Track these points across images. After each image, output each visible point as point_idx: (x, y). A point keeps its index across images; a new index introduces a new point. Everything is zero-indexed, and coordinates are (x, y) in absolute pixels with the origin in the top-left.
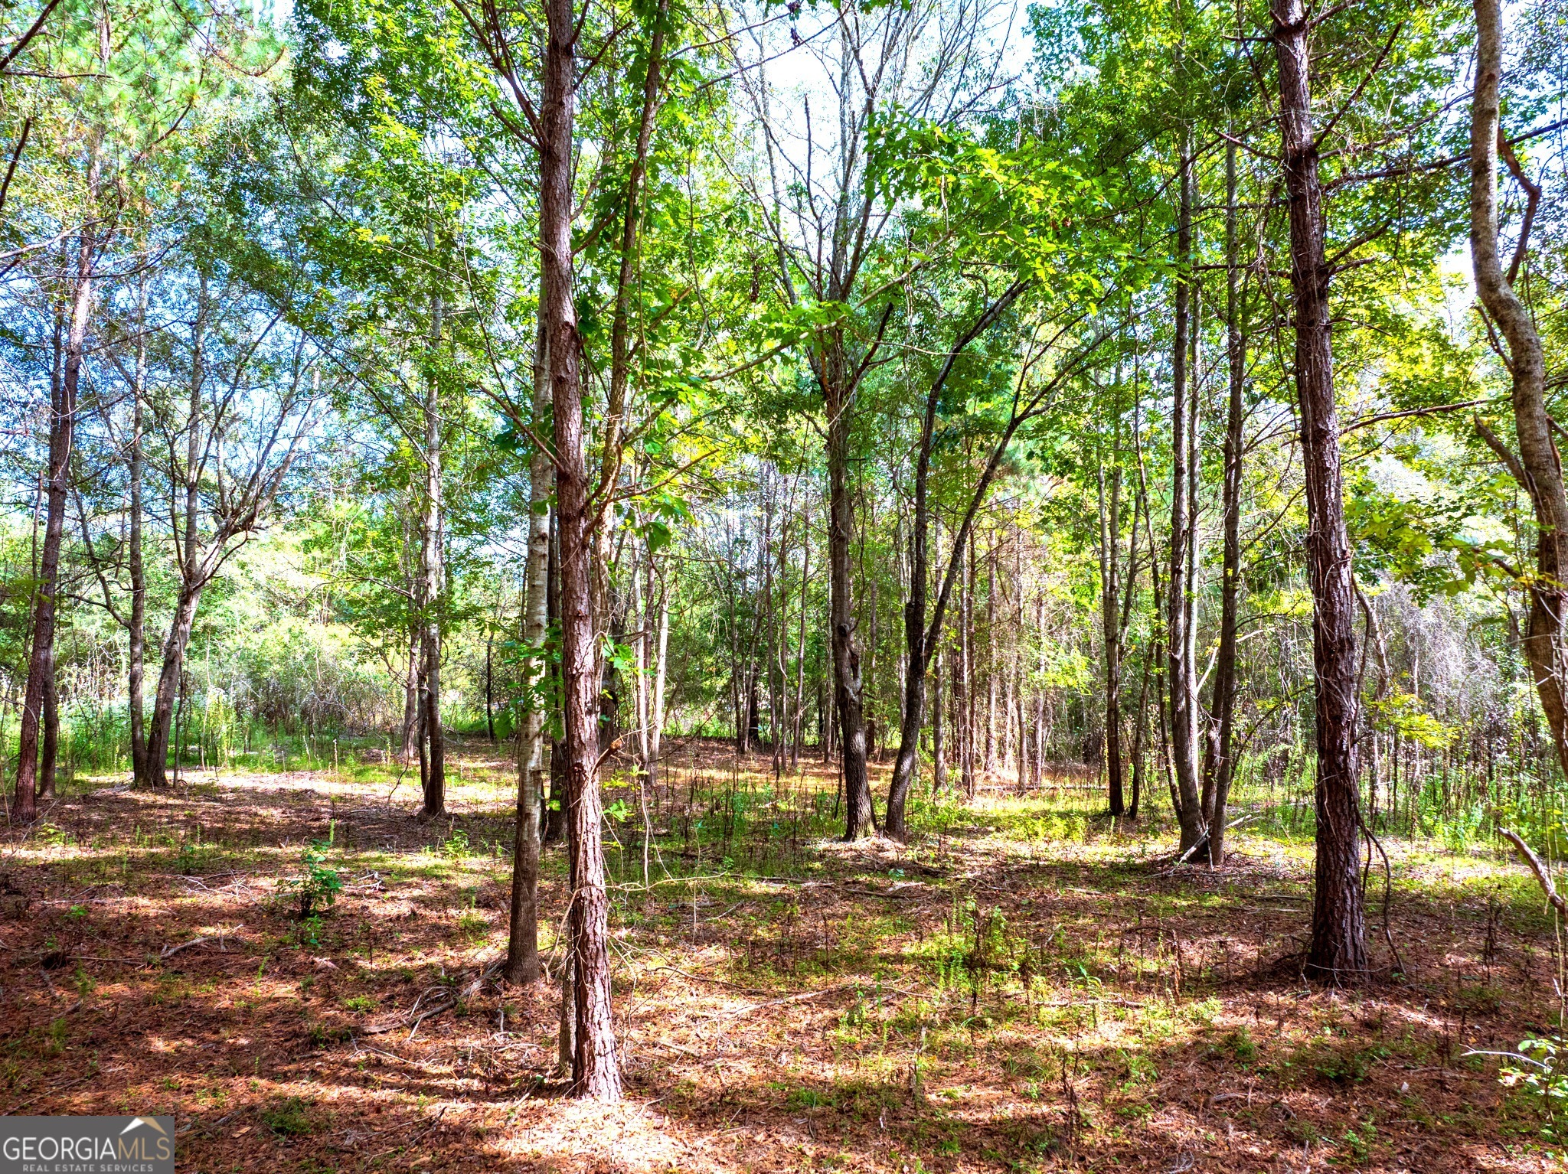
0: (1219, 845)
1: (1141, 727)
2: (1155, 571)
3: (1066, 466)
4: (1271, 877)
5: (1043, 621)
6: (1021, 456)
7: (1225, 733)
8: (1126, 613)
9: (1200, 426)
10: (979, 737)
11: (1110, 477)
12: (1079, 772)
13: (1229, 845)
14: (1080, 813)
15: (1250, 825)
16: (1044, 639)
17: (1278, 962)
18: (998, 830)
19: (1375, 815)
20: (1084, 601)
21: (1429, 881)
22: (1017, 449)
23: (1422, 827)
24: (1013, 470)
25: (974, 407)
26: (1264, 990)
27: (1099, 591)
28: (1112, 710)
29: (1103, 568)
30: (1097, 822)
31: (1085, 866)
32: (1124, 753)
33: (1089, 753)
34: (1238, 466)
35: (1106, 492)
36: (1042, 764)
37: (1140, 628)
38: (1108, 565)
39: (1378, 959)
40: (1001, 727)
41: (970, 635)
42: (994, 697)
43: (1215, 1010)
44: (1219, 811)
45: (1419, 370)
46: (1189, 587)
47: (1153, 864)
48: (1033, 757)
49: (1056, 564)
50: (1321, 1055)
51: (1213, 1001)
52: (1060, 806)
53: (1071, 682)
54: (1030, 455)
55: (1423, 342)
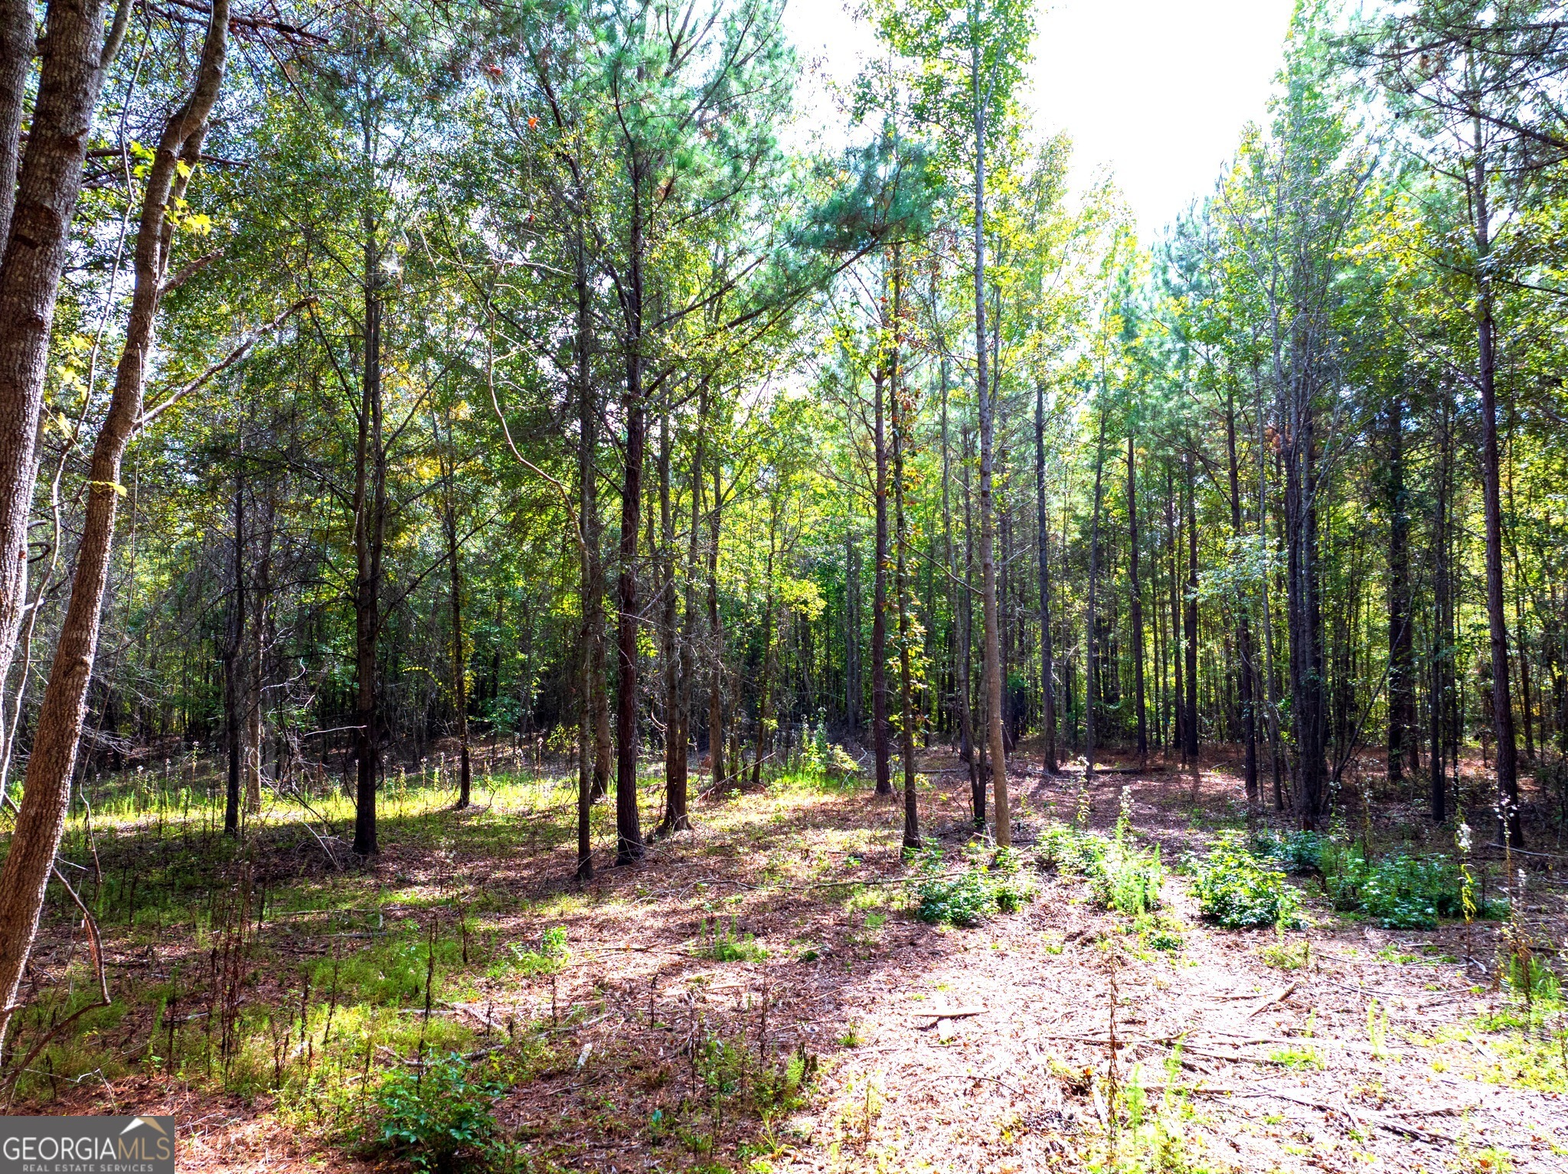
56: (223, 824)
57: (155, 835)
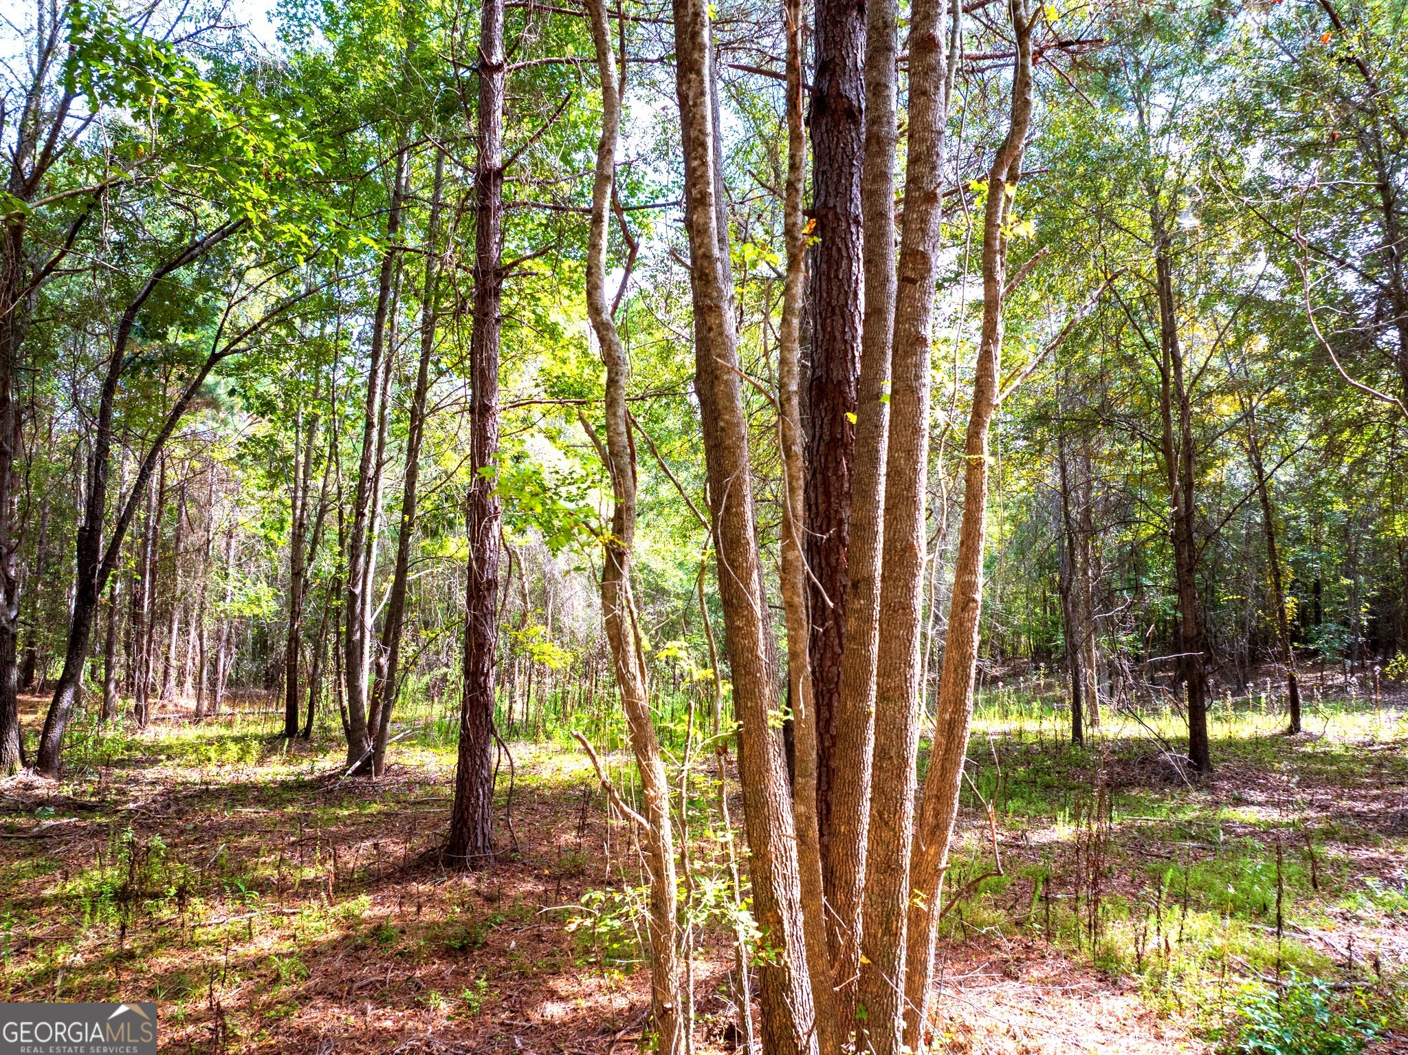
0: (381, 759)
1: (319, 653)
2: (341, 513)
3: (266, 407)
4: (423, 783)
5: (232, 553)
6: (222, 392)
7: (393, 660)
8: (313, 549)
9: (393, 388)
10: (156, 665)
11: (308, 423)
12: (258, 697)
13: (390, 756)
14: (256, 737)
15: (410, 738)
16: (231, 571)
17: (422, 855)
18: (169, 758)
19: (511, 725)
20: (273, 535)
21: (546, 775)
22: (217, 384)
23: (545, 732)
24: (214, 404)
25: (176, 336)
26: (409, 881)
27: (288, 528)
28: (293, 640)
29: (294, 507)
30: (271, 744)
31: (255, 786)
32: (302, 679)
33: (270, 681)
34: (420, 428)
35: (302, 436)
36: (221, 691)
37: (327, 562)
38: (299, 503)
39: (501, 843)
40: (182, 655)
41: (153, 563)
42: (175, 626)
43: (364, 905)
44: (383, 728)
45: (566, 369)
46: (371, 529)
47: (321, 779)
48: (213, 683)
49: (248, 499)
50: (450, 931)
51: (364, 899)
52: (236, 731)
53: (257, 611)
54: (232, 392)
55: (572, 348)
56: (1070, 734)
57: (1016, 740)
